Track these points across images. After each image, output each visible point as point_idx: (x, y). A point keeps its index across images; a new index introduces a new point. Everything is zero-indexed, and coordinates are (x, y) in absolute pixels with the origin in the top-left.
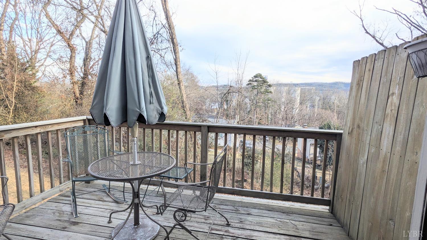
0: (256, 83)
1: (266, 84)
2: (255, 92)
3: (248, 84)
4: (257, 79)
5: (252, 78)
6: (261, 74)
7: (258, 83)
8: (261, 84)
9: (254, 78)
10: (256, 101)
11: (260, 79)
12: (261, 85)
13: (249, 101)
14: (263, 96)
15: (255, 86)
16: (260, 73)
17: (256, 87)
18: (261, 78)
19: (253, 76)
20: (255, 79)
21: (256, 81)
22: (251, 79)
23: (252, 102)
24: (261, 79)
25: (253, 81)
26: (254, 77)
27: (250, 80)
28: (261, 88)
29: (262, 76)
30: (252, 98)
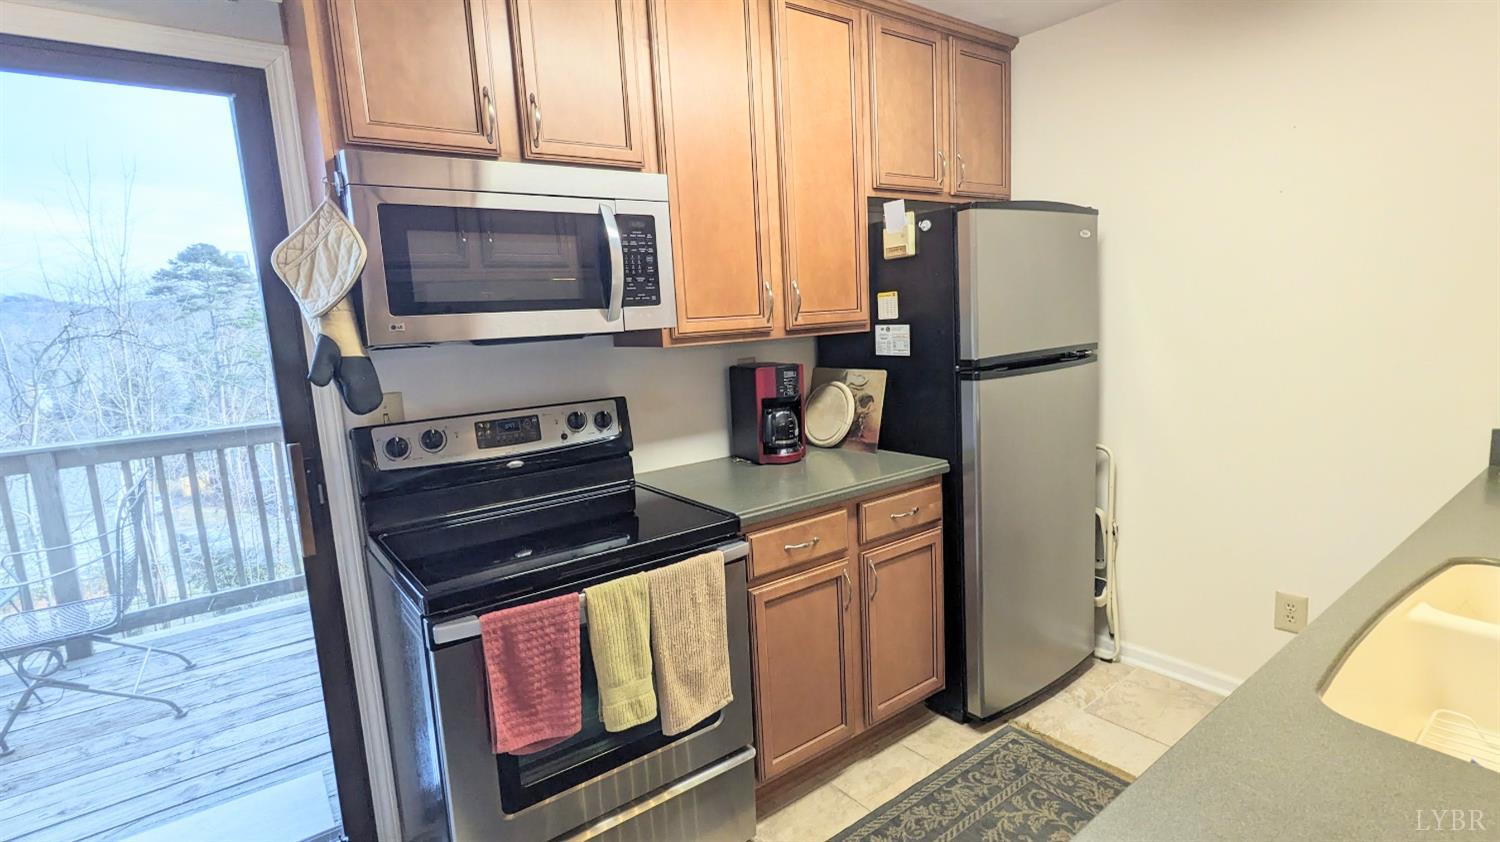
0: (194, 283)
1: (248, 286)
2: (201, 321)
3: (158, 291)
4: (198, 266)
5: (171, 263)
6: (212, 247)
7: (205, 284)
8: (224, 289)
9: (180, 263)
10: (216, 359)
11: (214, 269)
12: (221, 292)
13: (181, 364)
14: (242, 336)
15: (194, 297)
16: (210, 243)
17: (200, 302)
18: (219, 265)
19: (174, 257)
20: (190, 269)
21: (196, 276)
22: (168, 268)
23: (194, 368)
24: (221, 269)
25: (179, 277)
26: (179, 259)
27: (163, 275)
28: (226, 303)
29: (222, 253)
30: (192, 347)
